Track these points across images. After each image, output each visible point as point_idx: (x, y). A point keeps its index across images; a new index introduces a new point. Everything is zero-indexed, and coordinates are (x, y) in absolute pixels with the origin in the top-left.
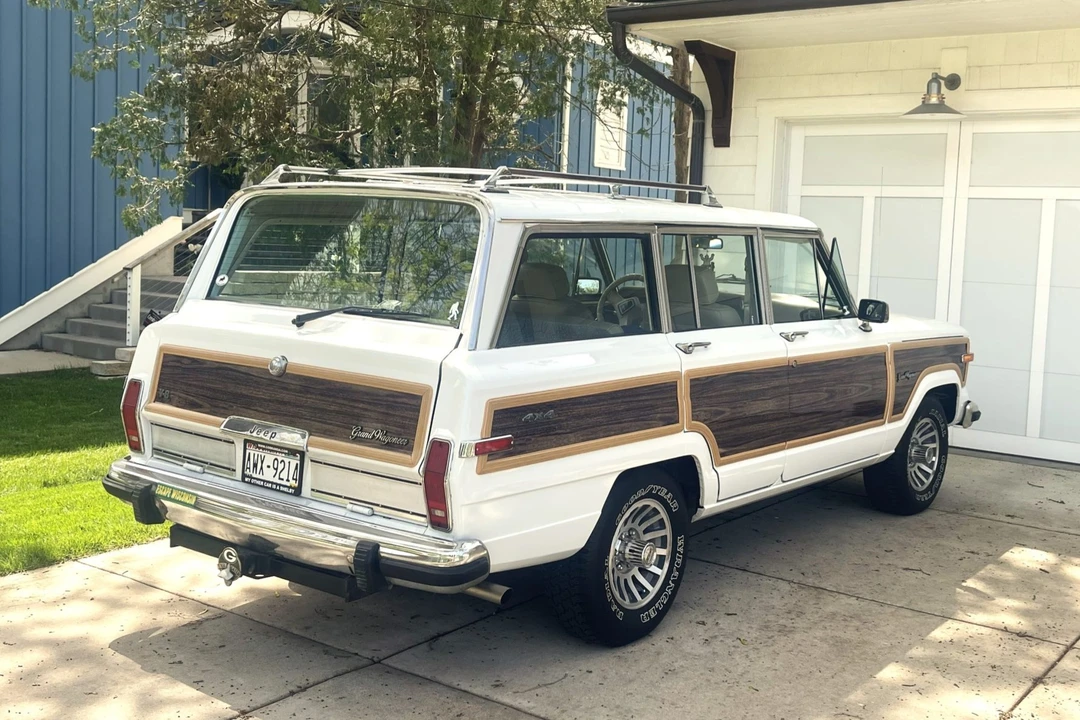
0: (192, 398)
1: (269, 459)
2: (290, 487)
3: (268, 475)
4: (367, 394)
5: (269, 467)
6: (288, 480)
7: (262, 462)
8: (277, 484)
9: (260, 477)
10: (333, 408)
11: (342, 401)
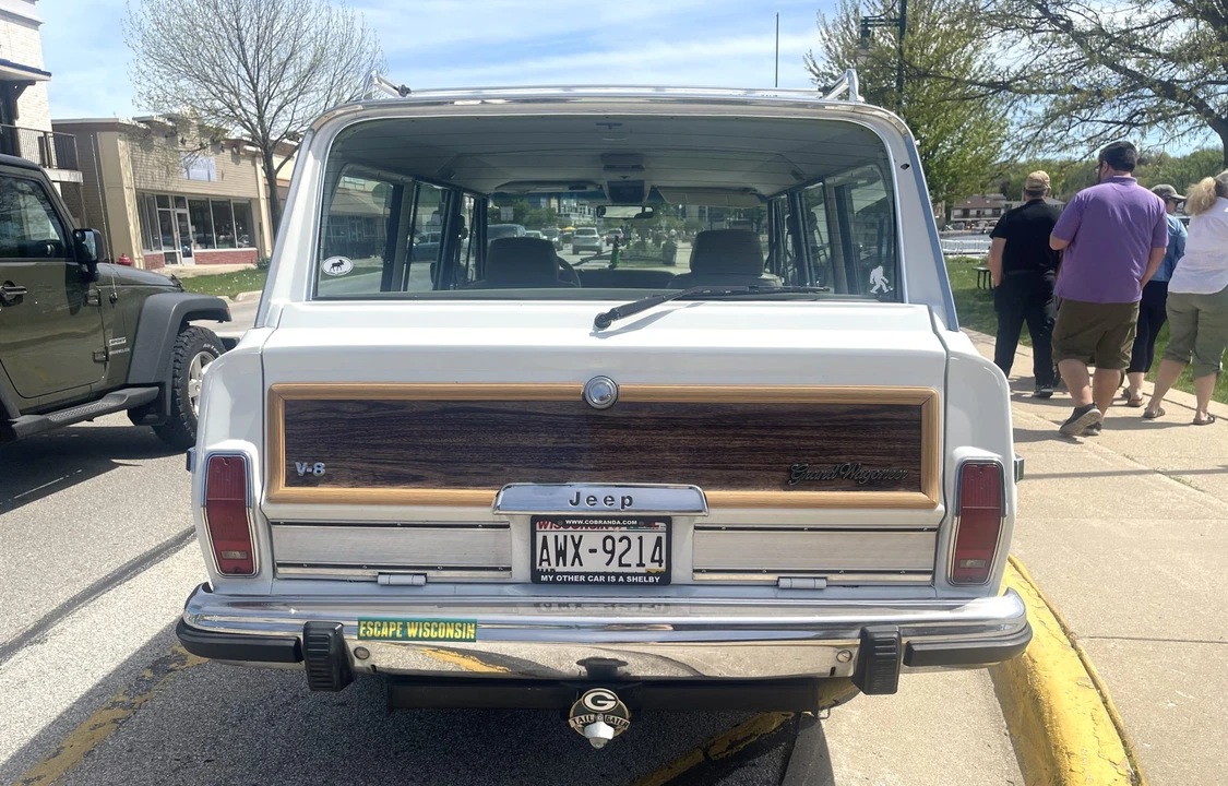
0: (389, 468)
1: (592, 539)
2: (648, 574)
3: (594, 563)
4: (805, 414)
5: (593, 551)
6: (641, 564)
7: (577, 546)
8: (617, 575)
9: (577, 568)
10: (737, 443)
11: (755, 432)
